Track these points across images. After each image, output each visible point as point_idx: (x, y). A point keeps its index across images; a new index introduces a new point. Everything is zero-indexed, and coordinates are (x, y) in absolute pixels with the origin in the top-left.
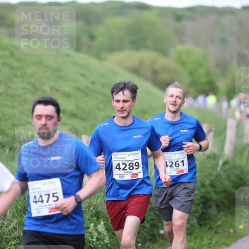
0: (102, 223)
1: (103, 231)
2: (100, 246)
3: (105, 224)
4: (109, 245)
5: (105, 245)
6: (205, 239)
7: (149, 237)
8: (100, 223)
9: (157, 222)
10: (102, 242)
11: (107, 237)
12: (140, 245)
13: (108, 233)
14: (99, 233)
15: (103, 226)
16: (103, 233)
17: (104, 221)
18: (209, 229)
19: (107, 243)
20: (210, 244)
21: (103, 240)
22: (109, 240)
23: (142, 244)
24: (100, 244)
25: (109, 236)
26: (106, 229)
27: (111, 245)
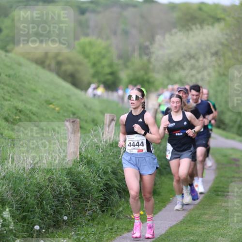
0: (7, 210)
1: (8, 218)
2: (5, 232)
3: (10, 211)
4: (14, 231)
5: (10, 231)
6: (107, 225)
7: (52, 223)
8: (5, 210)
9: (61, 209)
10: (7, 229)
11: (12, 223)
12: (44, 230)
13: (13, 220)
14: (5, 220)
15: (8, 212)
16: (8, 220)
17: (9, 208)
18: (111, 215)
19: (12, 229)
20: (112, 229)
21: (8, 226)
22: (14, 226)
23: (46, 230)
24: (5, 230)
25: (14, 223)
26: (11, 216)
27: (15, 230)
